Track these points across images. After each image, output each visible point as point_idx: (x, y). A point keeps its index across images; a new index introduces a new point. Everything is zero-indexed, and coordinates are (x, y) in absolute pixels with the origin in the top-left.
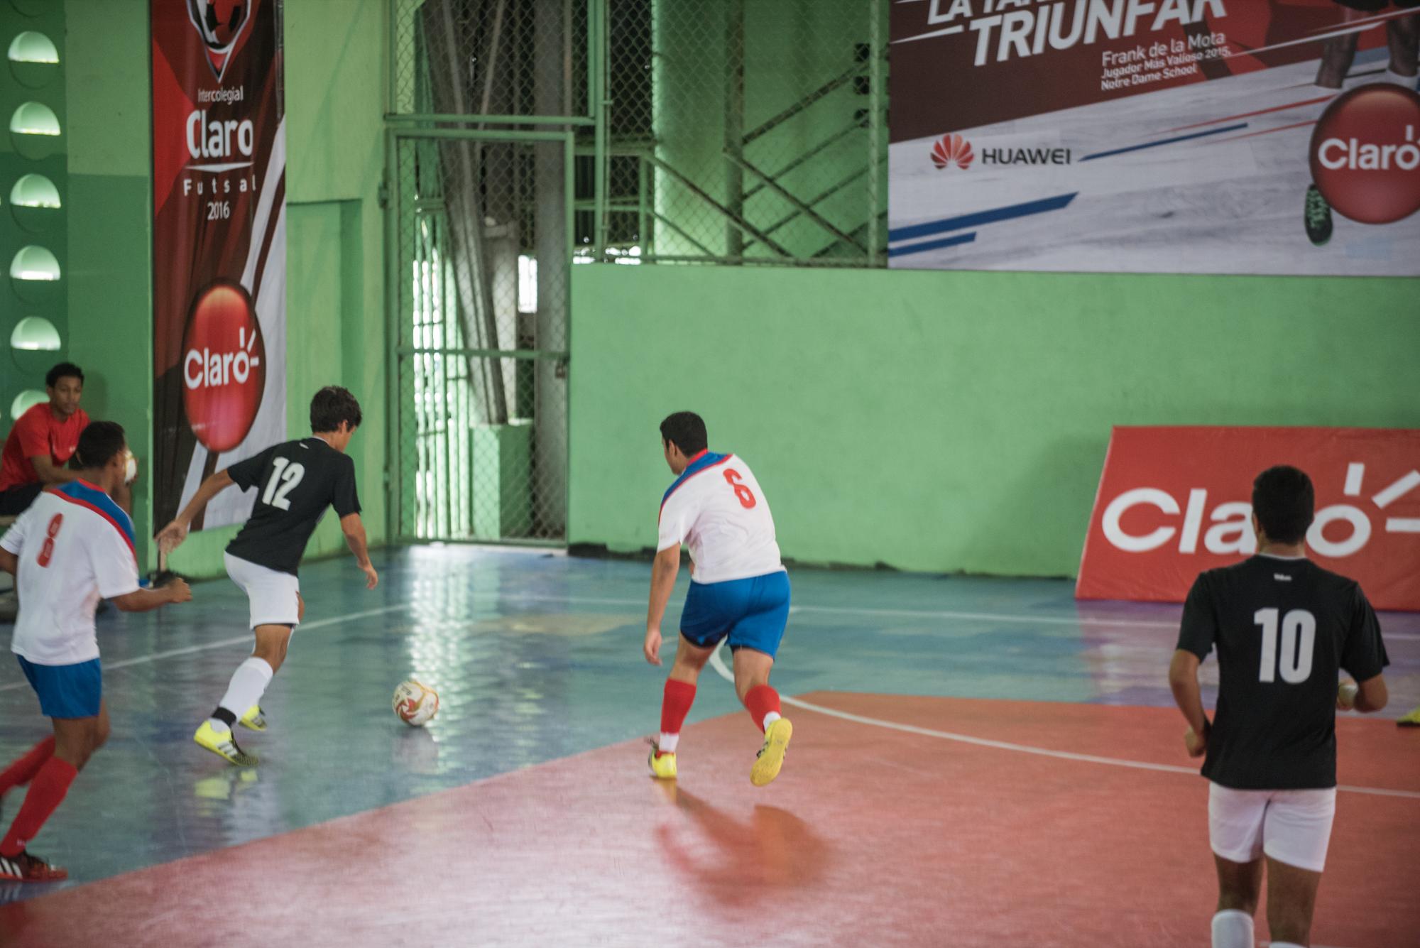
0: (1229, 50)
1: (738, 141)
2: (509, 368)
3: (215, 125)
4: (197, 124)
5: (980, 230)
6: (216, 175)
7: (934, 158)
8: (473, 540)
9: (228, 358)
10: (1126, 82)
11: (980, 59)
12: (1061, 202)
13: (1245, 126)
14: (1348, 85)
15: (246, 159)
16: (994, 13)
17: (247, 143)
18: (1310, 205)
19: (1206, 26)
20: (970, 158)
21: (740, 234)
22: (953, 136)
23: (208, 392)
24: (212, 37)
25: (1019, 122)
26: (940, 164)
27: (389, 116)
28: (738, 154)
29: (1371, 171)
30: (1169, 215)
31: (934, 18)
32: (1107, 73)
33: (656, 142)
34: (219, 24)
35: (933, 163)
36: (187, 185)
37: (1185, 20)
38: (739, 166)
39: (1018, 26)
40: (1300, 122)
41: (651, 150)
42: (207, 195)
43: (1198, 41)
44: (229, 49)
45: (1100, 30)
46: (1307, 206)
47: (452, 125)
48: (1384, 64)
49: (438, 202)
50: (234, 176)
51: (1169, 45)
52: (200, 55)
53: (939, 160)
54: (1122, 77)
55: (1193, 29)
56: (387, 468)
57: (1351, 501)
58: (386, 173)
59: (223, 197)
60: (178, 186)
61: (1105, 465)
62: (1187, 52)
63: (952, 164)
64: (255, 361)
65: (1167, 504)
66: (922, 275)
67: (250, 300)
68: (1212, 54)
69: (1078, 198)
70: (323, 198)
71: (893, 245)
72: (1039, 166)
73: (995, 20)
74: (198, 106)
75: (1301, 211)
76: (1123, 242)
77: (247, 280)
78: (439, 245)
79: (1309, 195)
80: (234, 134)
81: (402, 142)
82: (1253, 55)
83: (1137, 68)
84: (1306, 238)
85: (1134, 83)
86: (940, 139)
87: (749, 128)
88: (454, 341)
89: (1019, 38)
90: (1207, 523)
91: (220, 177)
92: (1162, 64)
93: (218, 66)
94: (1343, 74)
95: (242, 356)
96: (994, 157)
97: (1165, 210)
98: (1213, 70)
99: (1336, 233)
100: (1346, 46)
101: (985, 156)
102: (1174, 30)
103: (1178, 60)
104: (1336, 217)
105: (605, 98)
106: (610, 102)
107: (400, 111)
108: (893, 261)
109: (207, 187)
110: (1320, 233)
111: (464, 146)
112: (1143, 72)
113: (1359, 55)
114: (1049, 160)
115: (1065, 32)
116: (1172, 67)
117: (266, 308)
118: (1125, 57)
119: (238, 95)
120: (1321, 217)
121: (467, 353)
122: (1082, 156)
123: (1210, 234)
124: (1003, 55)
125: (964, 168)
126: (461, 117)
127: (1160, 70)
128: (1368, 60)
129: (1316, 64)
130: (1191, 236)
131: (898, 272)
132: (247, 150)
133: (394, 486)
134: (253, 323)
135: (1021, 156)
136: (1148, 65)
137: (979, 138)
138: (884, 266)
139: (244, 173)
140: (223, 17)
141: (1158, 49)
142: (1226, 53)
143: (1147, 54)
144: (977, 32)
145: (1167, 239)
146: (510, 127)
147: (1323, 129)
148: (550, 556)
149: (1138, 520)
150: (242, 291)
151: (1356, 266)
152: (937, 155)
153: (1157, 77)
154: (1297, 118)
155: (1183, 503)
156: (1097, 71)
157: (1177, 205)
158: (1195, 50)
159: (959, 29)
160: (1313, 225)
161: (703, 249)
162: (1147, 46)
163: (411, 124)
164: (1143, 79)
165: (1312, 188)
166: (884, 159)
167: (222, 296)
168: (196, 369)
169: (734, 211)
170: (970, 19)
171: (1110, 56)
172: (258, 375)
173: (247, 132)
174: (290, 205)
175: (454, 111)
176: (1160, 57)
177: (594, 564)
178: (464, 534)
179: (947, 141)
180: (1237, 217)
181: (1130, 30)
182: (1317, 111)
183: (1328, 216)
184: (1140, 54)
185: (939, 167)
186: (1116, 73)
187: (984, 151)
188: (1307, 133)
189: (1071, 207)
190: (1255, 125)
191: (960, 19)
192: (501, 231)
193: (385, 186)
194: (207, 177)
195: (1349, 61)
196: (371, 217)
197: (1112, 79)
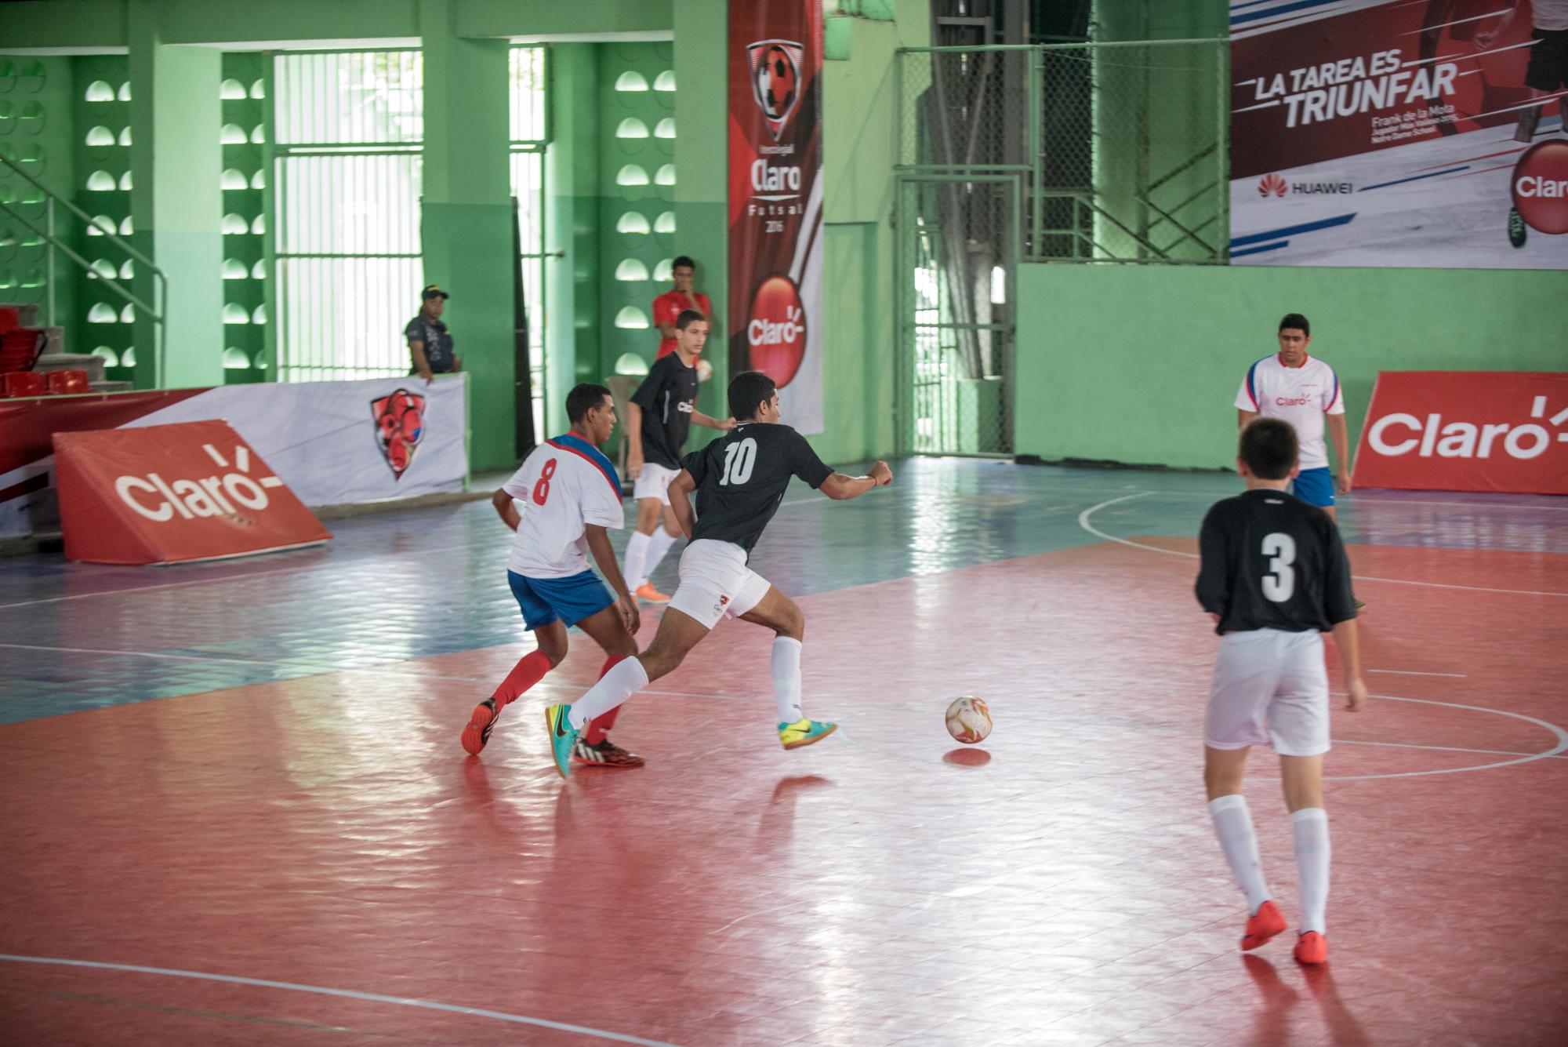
0: (1457, 116)
1: (1145, 190)
2: (985, 337)
3: (773, 170)
4: (760, 168)
5: (1292, 239)
6: (773, 203)
7: (1261, 190)
8: (959, 455)
9: (780, 326)
10: (1389, 138)
11: (1291, 123)
12: (1345, 220)
13: (1467, 168)
14: (1536, 140)
15: (794, 192)
16: (1301, 92)
17: (795, 182)
18: (1513, 221)
19: (1440, 101)
20: (1284, 190)
21: (1146, 252)
22: (1273, 174)
23: (767, 348)
24: (771, 111)
25: (1318, 165)
26: (1265, 194)
27: (898, 167)
28: (1144, 198)
29: (1552, 198)
30: (1418, 228)
31: (1260, 96)
32: (1376, 132)
33: (1095, 193)
34: (776, 102)
35: (1260, 194)
36: (752, 209)
37: (1427, 96)
38: (1147, 205)
39: (1316, 100)
40: (1506, 165)
41: (1091, 199)
42: (767, 217)
43: (1434, 110)
44: (783, 120)
45: (1371, 104)
46: (1510, 222)
47: (945, 172)
48: (1558, 126)
49: (935, 227)
50: (786, 204)
51: (1416, 112)
52: (762, 124)
53: (1264, 191)
54: (1386, 135)
55: (1433, 102)
56: (895, 405)
57: (1536, 421)
58: (895, 205)
59: (777, 218)
60: (745, 210)
61: (1373, 397)
62: (1430, 118)
63: (1273, 194)
64: (800, 329)
65: (1413, 423)
66: (1252, 269)
67: (797, 287)
68: (1445, 119)
69: (1357, 216)
70: (849, 221)
71: (1233, 250)
72: (1331, 196)
73: (1301, 97)
74: (761, 156)
75: (1505, 225)
76: (1388, 246)
77: (794, 274)
78: (936, 256)
79: (1511, 215)
80: (786, 176)
81: (906, 184)
82: (1473, 120)
83: (1395, 129)
84: (1509, 244)
85: (1394, 138)
86: (1264, 177)
87: (1153, 180)
88: (946, 318)
89: (1317, 108)
90: (1440, 437)
91: (776, 204)
92: (1411, 126)
93: (775, 130)
94: (1532, 133)
95: (790, 325)
96: (1301, 189)
97: (1415, 224)
98: (1446, 130)
99: (1529, 241)
100: (1534, 114)
101: (1295, 188)
102: (1420, 103)
103: (1423, 123)
104: (1530, 230)
105: (1040, 152)
106: (1044, 155)
107: (905, 163)
108: (1233, 261)
109: (767, 211)
110: (1518, 241)
111: (953, 187)
112: (1400, 131)
113: (1542, 120)
114: (1338, 191)
115: (1348, 105)
116: (1419, 128)
117: (808, 294)
118: (1387, 121)
119: (789, 150)
120: (1518, 230)
121: (954, 326)
122: (1359, 188)
123: (1445, 241)
124: (1306, 120)
125: (1281, 196)
126: (951, 166)
127: (1410, 130)
128: (1548, 124)
129: (1514, 126)
130: (1432, 242)
131: (1239, 268)
132: (795, 187)
133: (900, 418)
134: (798, 303)
135: (1318, 189)
136: (1404, 126)
137: (1291, 176)
138: (1226, 264)
139: (793, 202)
140: (780, 97)
141: (1410, 116)
142: (1455, 118)
143: (1402, 119)
144: (1287, 106)
145: (1417, 245)
146: (987, 173)
147: (1521, 169)
148: (1002, 464)
149: (1394, 435)
150: (790, 281)
151: (1543, 263)
152: (1263, 188)
153: (1408, 134)
154: (1502, 162)
155: (1424, 422)
156: (1369, 131)
157: (1423, 221)
158: (1435, 116)
159: (1276, 103)
160: (1514, 235)
161: (1108, 253)
162: (1402, 113)
163: (912, 172)
164: (1400, 136)
165: (1513, 209)
166: (1227, 190)
167: (776, 284)
168: (758, 332)
169: (1142, 237)
170: (1283, 96)
171: (1377, 120)
172: (802, 338)
173: (795, 175)
174: (827, 224)
175: (945, 162)
176: (1412, 121)
177: (1029, 469)
178: (954, 449)
179: (1269, 178)
180: (1464, 229)
181: (1391, 103)
182: (1515, 158)
183: (1523, 228)
184: (1397, 119)
185: (1264, 196)
186: (1382, 132)
187: (1294, 185)
188: (1510, 172)
189: (1352, 223)
190: (1475, 167)
191: (1278, 96)
192: (979, 248)
193: (894, 214)
194: (766, 204)
195: (1536, 125)
196: (884, 235)
197: (1379, 136)
